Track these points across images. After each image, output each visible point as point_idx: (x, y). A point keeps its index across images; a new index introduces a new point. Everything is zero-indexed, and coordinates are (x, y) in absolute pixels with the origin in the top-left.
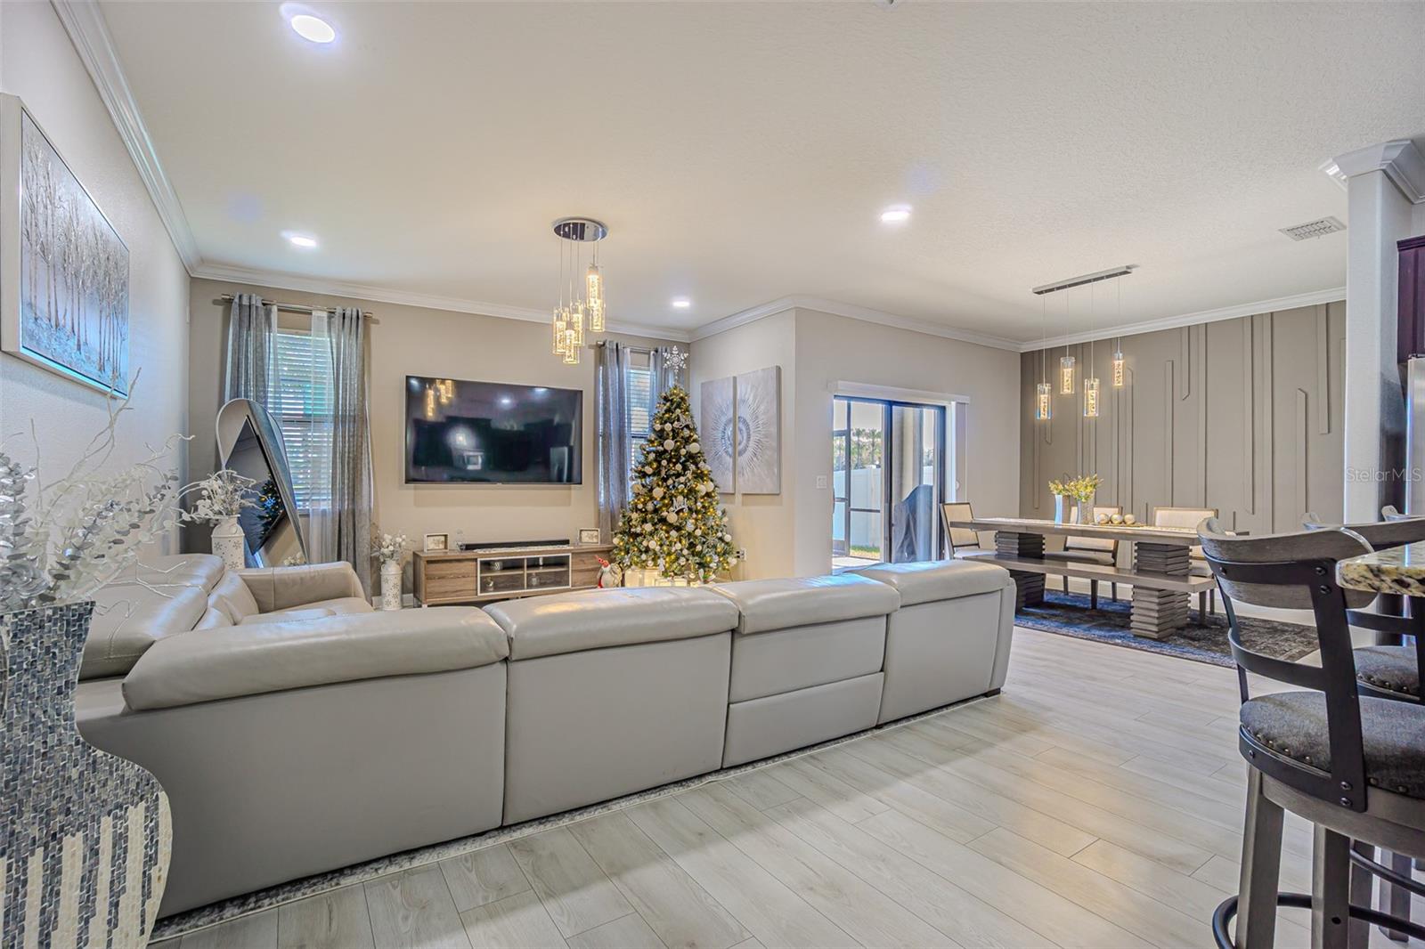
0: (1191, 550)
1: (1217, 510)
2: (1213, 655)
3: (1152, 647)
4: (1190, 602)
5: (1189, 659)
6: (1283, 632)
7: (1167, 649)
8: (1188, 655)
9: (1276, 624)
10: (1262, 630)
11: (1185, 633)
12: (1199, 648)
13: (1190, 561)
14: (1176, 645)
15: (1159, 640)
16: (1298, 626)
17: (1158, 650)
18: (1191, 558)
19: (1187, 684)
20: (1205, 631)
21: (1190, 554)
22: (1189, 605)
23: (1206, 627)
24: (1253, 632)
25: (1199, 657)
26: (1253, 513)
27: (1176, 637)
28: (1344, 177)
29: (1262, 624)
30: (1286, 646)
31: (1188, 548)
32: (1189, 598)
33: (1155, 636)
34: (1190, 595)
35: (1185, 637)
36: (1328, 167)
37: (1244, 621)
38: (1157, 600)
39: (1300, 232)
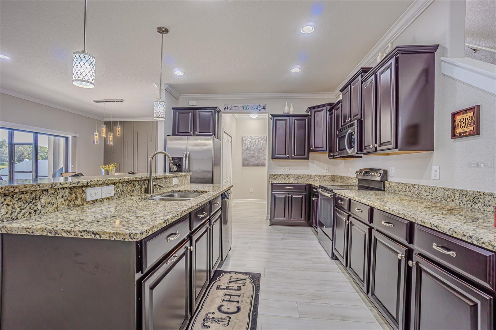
28: (158, 89)
36: (155, 85)
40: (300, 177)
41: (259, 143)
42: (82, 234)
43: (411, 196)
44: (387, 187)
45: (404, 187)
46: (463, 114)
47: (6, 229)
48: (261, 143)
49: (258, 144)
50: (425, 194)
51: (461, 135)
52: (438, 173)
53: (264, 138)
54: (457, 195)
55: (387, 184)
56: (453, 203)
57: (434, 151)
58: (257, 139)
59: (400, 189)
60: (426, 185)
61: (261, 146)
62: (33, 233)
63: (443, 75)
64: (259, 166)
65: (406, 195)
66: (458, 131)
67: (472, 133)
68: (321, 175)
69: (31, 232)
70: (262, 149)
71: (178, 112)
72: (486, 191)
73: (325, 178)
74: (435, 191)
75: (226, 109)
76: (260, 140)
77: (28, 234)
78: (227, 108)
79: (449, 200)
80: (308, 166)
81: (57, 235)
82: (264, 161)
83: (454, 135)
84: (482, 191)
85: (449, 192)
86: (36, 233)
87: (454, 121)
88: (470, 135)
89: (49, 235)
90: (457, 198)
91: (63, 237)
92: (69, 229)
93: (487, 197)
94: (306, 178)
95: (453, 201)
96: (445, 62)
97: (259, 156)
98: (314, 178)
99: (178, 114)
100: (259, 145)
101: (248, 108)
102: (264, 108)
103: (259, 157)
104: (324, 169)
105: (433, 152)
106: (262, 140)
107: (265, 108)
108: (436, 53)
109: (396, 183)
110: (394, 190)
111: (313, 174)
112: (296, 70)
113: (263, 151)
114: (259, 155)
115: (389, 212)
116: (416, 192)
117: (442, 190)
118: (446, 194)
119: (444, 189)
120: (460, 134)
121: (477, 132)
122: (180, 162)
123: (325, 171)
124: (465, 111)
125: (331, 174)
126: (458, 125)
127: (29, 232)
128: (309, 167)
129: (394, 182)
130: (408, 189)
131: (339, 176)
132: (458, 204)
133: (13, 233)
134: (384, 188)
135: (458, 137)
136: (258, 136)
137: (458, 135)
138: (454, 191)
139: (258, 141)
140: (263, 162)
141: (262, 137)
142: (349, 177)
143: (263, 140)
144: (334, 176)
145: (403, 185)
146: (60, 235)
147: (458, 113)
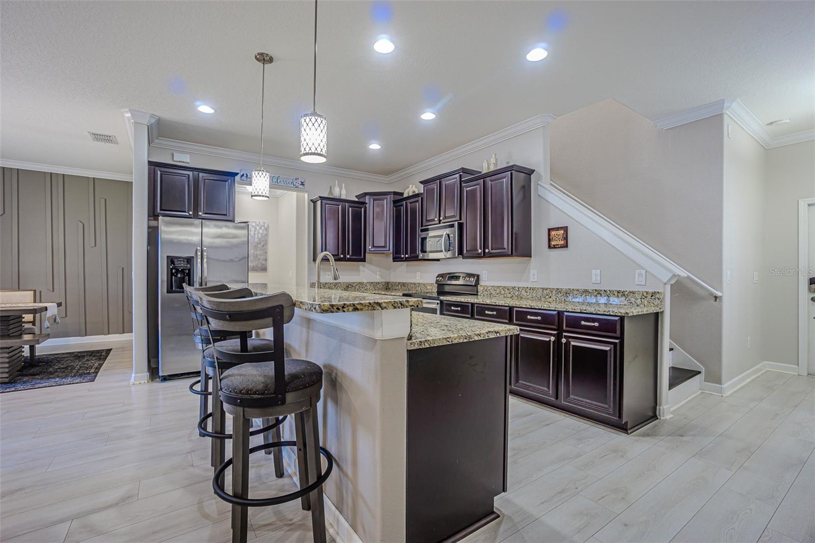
0: (24, 318)
1: (35, 290)
2: (54, 380)
3: (6, 388)
4: (24, 352)
5: (40, 388)
6: (84, 356)
7: (19, 387)
8: (37, 386)
9: (76, 354)
10: (71, 359)
11: (24, 373)
12: (42, 379)
13: (23, 325)
14: (24, 382)
15: (9, 383)
16: (89, 351)
17: (13, 389)
18: (24, 322)
19: (51, 402)
20: (37, 368)
21: (23, 320)
22: (23, 354)
23: (36, 366)
24: (67, 361)
25: (47, 384)
26: (53, 291)
27: (20, 377)
28: (132, 121)
29: (68, 355)
30: (90, 363)
31: (22, 317)
32: (23, 350)
33: (7, 380)
34: (24, 347)
35: (26, 375)
36: (126, 112)
37: (57, 356)
38: (7, 355)
39: (97, 137)
40: (350, 286)
41: (256, 233)
42: (488, 335)
43: (511, 297)
44: (481, 292)
45: (502, 290)
46: (556, 231)
47: (429, 342)
48: (259, 233)
49: (254, 234)
50: (525, 294)
51: (555, 247)
52: (536, 276)
53: (264, 226)
54: (554, 292)
55: (480, 288)
56: (551, 299)
57: (531, 257)
58: (253, 226)
59: (498, 292)
60: (526, 287)
61: (260, 238)
62: (452, 342)
63: (539, 195)
64: (256, 270)
65: (505, 297)
66: (553, 243)
67: (563, 246)
68: (374, 283)
69: (450, 341)
70: (260, 243)
71: (160, 171)
72: (574, 288)
73: (378, 286)
74: (535, 291)
75: (244, 178)
76: (258, 228)
77: (448, 343)
78: (245, 175)
79: (547, 297)
80: (358, 270)
81: (471, 340)
82: (264, 262)
83: (550, 247)
84: (572, 288)
85: (547, 291)
86: (455, 341)
87: (549, 235)
88: (561, 247)
89: (465, 341)
90: (553, 294)
91: (475, 341)
92: (479, 333)
93: (575, 292)
94: (357, 287)
95: (551, 297)
96: (541, 186)
97: (256, 255)
98: (366, 286)
99: (161, 175)
100: (256, 237)
101: (279, 181)
102: (302, 184)
103: (257, 257)
104: (376, 274)
105: (531, 259)
106: (261, 228)
107: (304, 185)
108: (532, 176)
109: (493, 286)
110: (491, 294)
111: (365, 281)
112: (375, 146)
113: (263, 246)
114: (255, 253)
115: (537, 308)
116: (516, 294)
117: (541, 290)
118: (545, 292)
119: (543, 289)
120: (554, 245)
121: (566, 246)
122: (189, 266)
123: (378, 277)
124: (558, 229)
125: (383, 281)
126: (552, 238)
127: (449, 342)
128: (360, 272)
129: (491, 286)
130: (507, 292)
131: (399, 283)
132: (555, 299)
133: (435, 345)
134: (477, 292)
135: (552, 248)
136: (254, 222)
137: (552, 246)
138: (551, 290)
139: (255, 231)
140: (263, 264)
141: (262, 223)
142: (418, 283)
143: (263, 228)
144: (388, 283)
145: (501, 288)
146: (473, 340)
147: (553, 229)
